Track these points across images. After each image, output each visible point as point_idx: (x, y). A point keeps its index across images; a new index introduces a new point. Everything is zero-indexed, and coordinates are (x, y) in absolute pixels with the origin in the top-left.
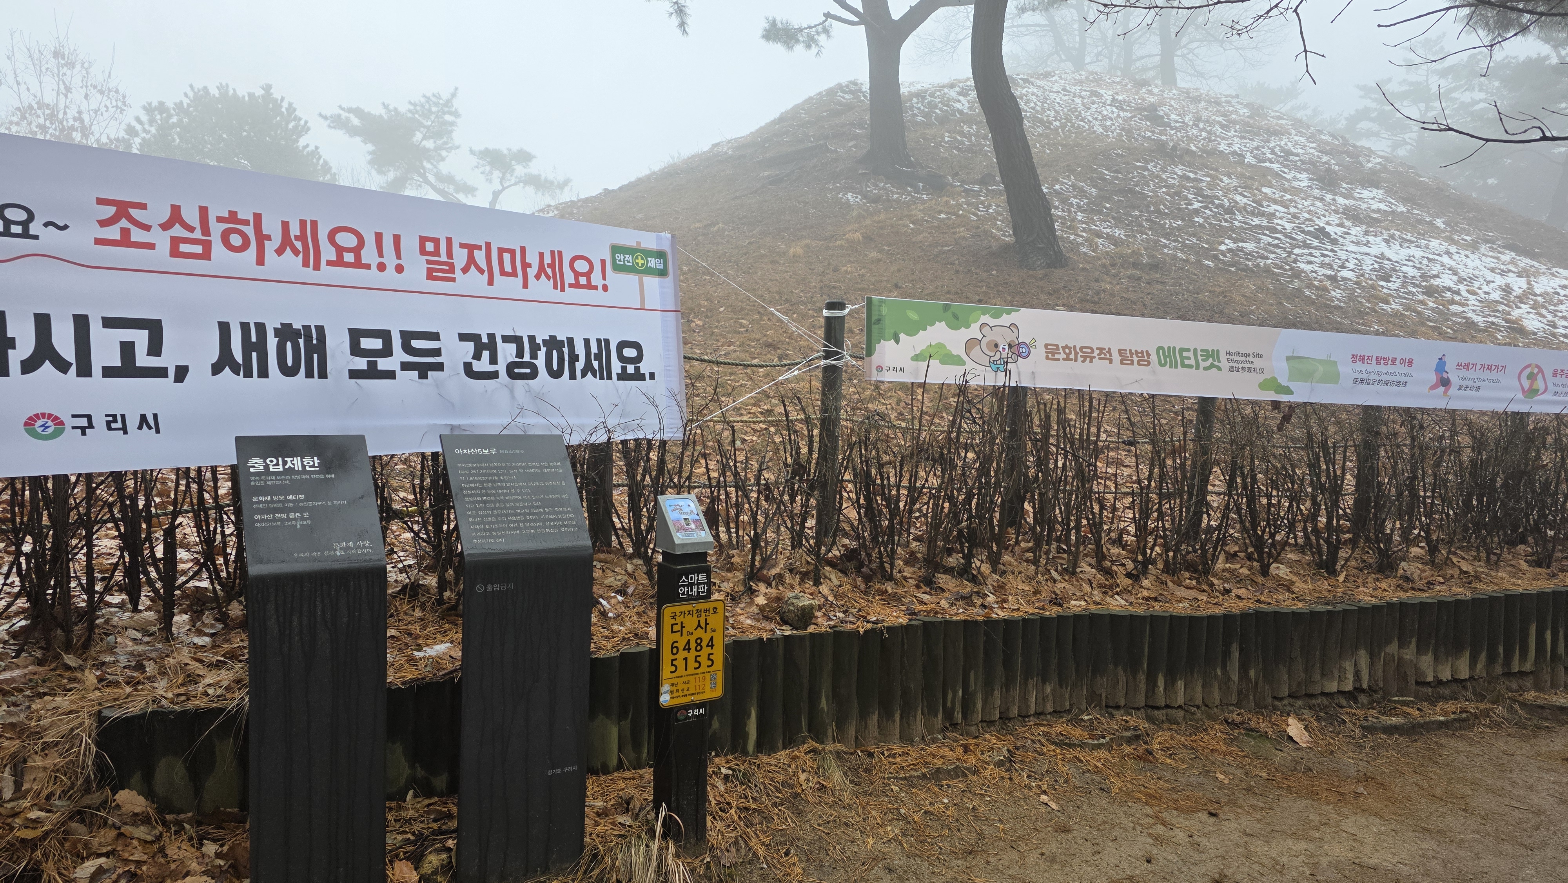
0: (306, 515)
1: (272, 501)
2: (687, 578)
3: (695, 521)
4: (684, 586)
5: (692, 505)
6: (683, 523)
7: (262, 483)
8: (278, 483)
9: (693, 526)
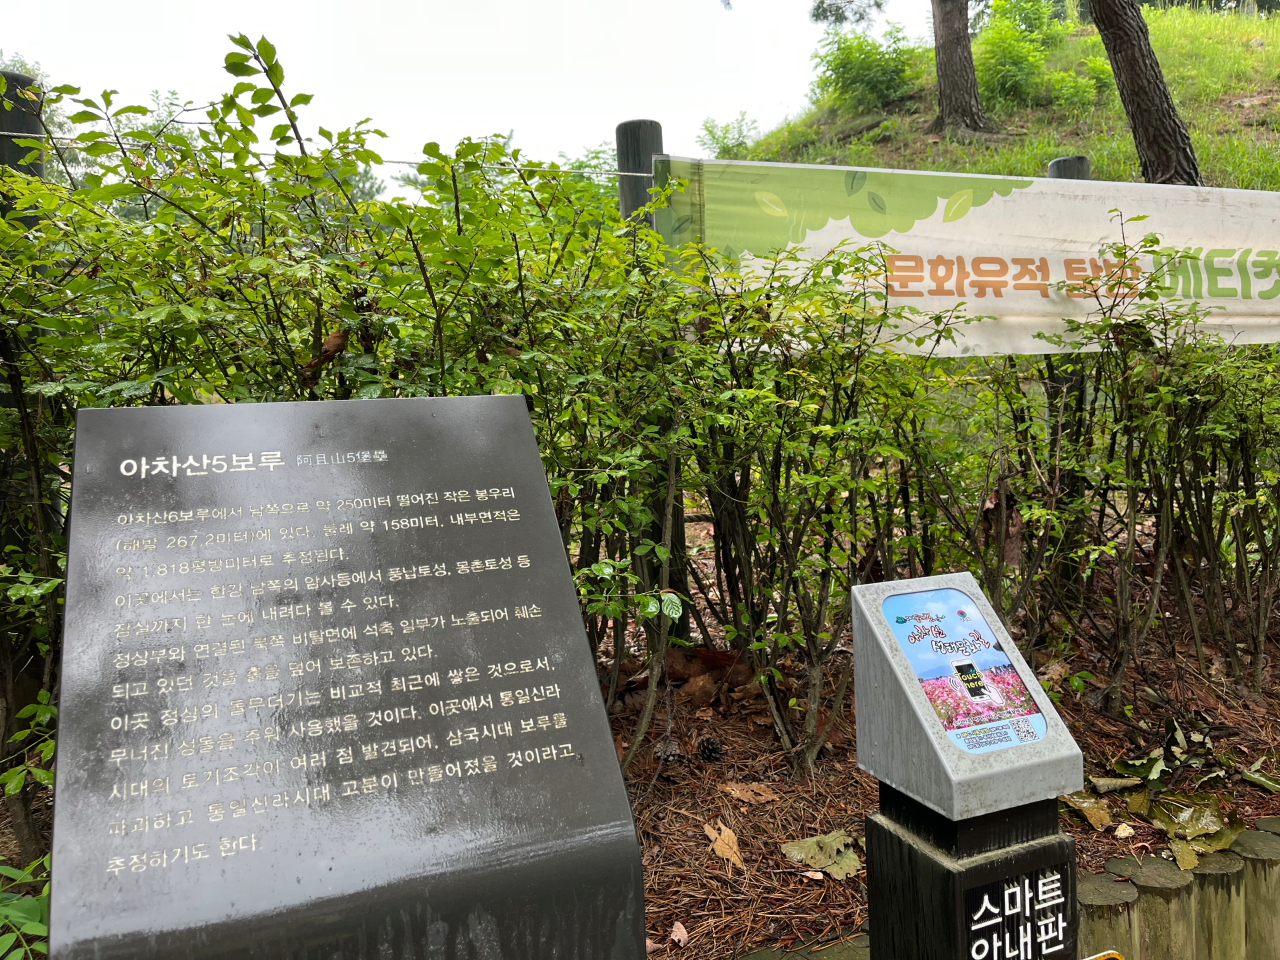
2: (997, 901)
3: (998, 674)
4: (986, 933)
5: (971, 610)
6: (961, 689)
9: (993, 695)
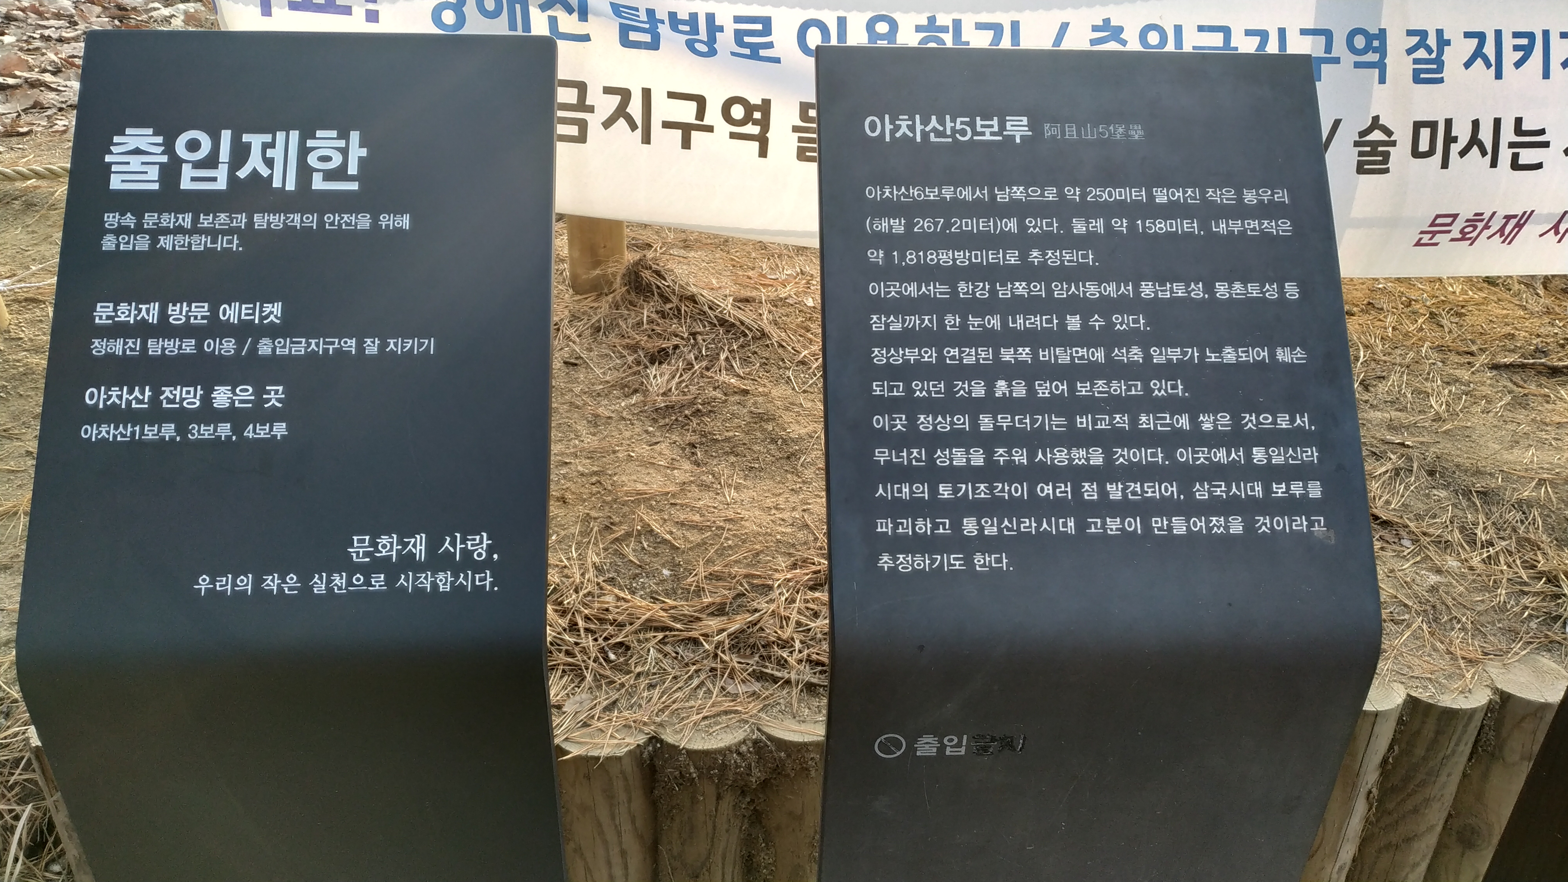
0: (275, 395)
1: (163, 329)
7: (142, 244)
8: (199, 243)
